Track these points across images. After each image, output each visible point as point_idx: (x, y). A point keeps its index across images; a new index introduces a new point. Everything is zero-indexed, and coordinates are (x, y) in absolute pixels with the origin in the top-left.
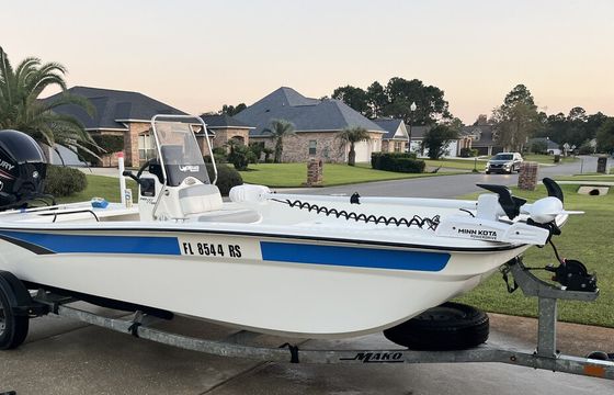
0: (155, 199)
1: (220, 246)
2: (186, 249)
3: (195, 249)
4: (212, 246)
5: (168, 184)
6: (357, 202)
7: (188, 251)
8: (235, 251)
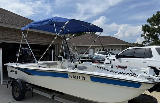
0: (62, 62)
1: (79, 76)
2: (70, 77)
3: (73, 77)
4: (77, 76)
5: (65, 59)
6: (113, 68)
7: (71, 77)
8: (83, 78)
